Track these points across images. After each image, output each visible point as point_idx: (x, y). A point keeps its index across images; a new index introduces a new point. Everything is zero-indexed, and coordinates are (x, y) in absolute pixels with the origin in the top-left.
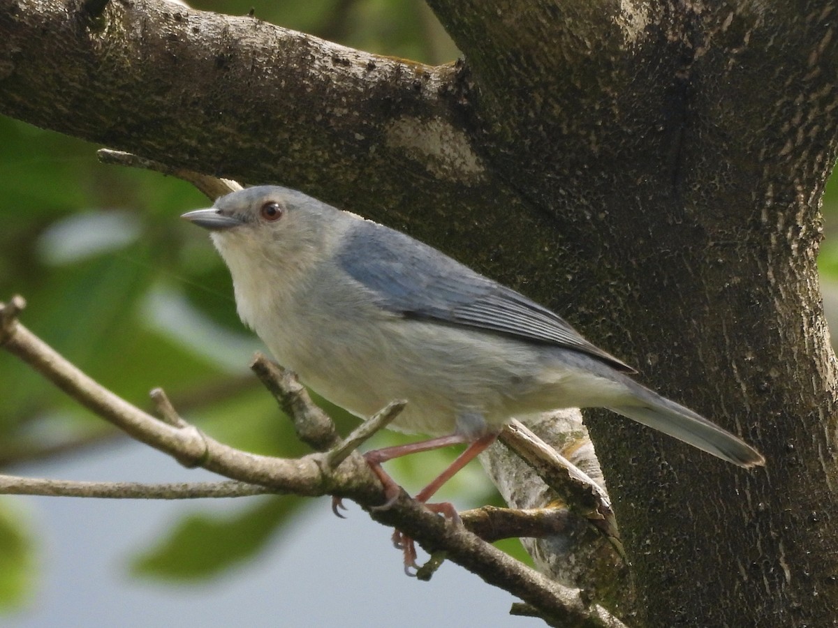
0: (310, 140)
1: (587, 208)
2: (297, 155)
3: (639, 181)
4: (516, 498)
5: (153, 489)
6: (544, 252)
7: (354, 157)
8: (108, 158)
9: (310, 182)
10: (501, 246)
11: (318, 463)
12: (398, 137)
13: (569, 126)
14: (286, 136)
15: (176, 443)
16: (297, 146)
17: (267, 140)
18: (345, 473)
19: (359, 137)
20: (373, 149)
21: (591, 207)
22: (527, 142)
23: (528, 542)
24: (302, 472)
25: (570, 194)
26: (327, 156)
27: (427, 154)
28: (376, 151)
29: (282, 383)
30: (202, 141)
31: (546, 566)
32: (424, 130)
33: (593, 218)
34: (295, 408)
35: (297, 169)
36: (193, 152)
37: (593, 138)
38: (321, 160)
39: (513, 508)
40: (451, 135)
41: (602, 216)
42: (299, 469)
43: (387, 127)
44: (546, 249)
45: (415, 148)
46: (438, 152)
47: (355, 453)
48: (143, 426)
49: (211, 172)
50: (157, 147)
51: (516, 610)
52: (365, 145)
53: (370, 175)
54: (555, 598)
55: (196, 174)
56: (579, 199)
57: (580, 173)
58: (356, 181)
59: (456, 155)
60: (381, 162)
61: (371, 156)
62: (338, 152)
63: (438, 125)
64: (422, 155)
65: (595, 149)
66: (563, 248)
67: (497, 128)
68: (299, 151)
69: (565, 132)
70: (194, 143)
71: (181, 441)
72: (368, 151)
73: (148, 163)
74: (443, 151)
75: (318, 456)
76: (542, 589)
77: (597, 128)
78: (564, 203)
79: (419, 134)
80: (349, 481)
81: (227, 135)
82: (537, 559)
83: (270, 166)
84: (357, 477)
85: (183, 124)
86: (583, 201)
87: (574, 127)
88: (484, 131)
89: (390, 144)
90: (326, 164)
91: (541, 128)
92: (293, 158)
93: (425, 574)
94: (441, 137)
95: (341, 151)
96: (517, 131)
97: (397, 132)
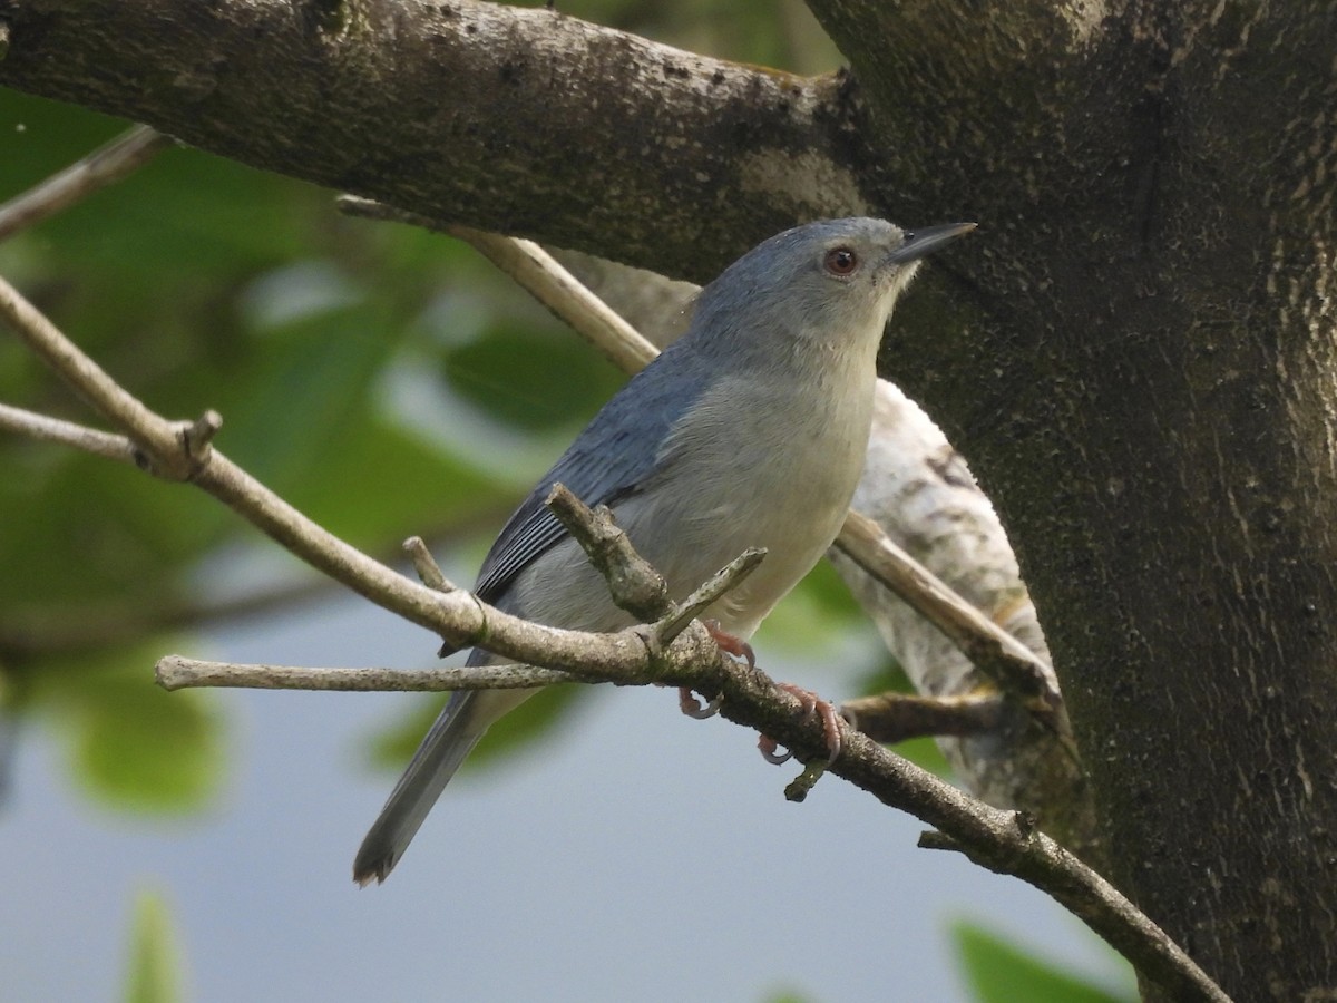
0: (633, 183)
1: (1023, 275)
2: (615, 203)
3: (1096, 237)
4: (929, 681)
5: (413, 677)
6: (963, 338)
7: (696, 206)
8: (351, 209)
9: (633, 241)
10: (902, 329)
11: (644, 638)
12: (757, 178)
13: (997, 160)
14: (600, 176)
15: (441, 613)
16: (615, 192)
17: (573, 182)
18: (682, 651)
19: (702, 177)
20: (721, 194)
21: (1029, 274)
22: (938, 183)
23: (946, 743)
24: (620, 651)
25: (998, 256)
26: (657, 204)
27: (797, 201)
28: (727, 197)
29: (592, 527)
30: (483, 184)
31: (972, 777)
32: (793, 167)
33: (1032, 289)
34: (610, 561)
35: (616, 224)
36: (469, 200)
37: (1030, 176)
38: (649, 211)
39: (925, 695)
40: (831, 173)
41: (1043, 286)
42: (616, 647)
43: (742, 164)
44: (966, 333)
45: (781, 192)
46: (812, 198)
47: (696, 624)
48: (393, 590)
49: (495, 228)
50: (420, 194)
51: (926, 842)
52: (710, 188)
53: (718, 231)
54: (980, 824)
55: (476, 231)
56: (1011, 263)
57: (1011, 226)
58: (697, 241)
59: (839, 202)
60: (732, 212)
61: (719, 205)
62: (673, 199)
63: (814, 160)
64: (790, 202)
65: (1033, 192)
66: (989, 331)
67: (896, 164)
68: (619, 198)
69: (991, 168)
70: (470, 187)
71: (447, 611)
72: (715, 197)
73: (407, 215)
74: (820, 196)
75: (643, 628)
76: (961, 812)
77: (1035, 162)
78: (990, 268)
79: (787, 174)
80: (688, 662)
81: (517, 175)
82: (958, 767)
83: (577, 220)
84: (699, 657)
85: (455, 162)
86: (1017, 265)
87: (1003, 162)
88: (878, 168)
89: (745, 186)
90: (656, 216)
91: (957, 163)
92: (609, 207)
93: (796, 792)
94: (817, 177)
95: (678, 197)
96: (924, 168)
97: (756, 170)
